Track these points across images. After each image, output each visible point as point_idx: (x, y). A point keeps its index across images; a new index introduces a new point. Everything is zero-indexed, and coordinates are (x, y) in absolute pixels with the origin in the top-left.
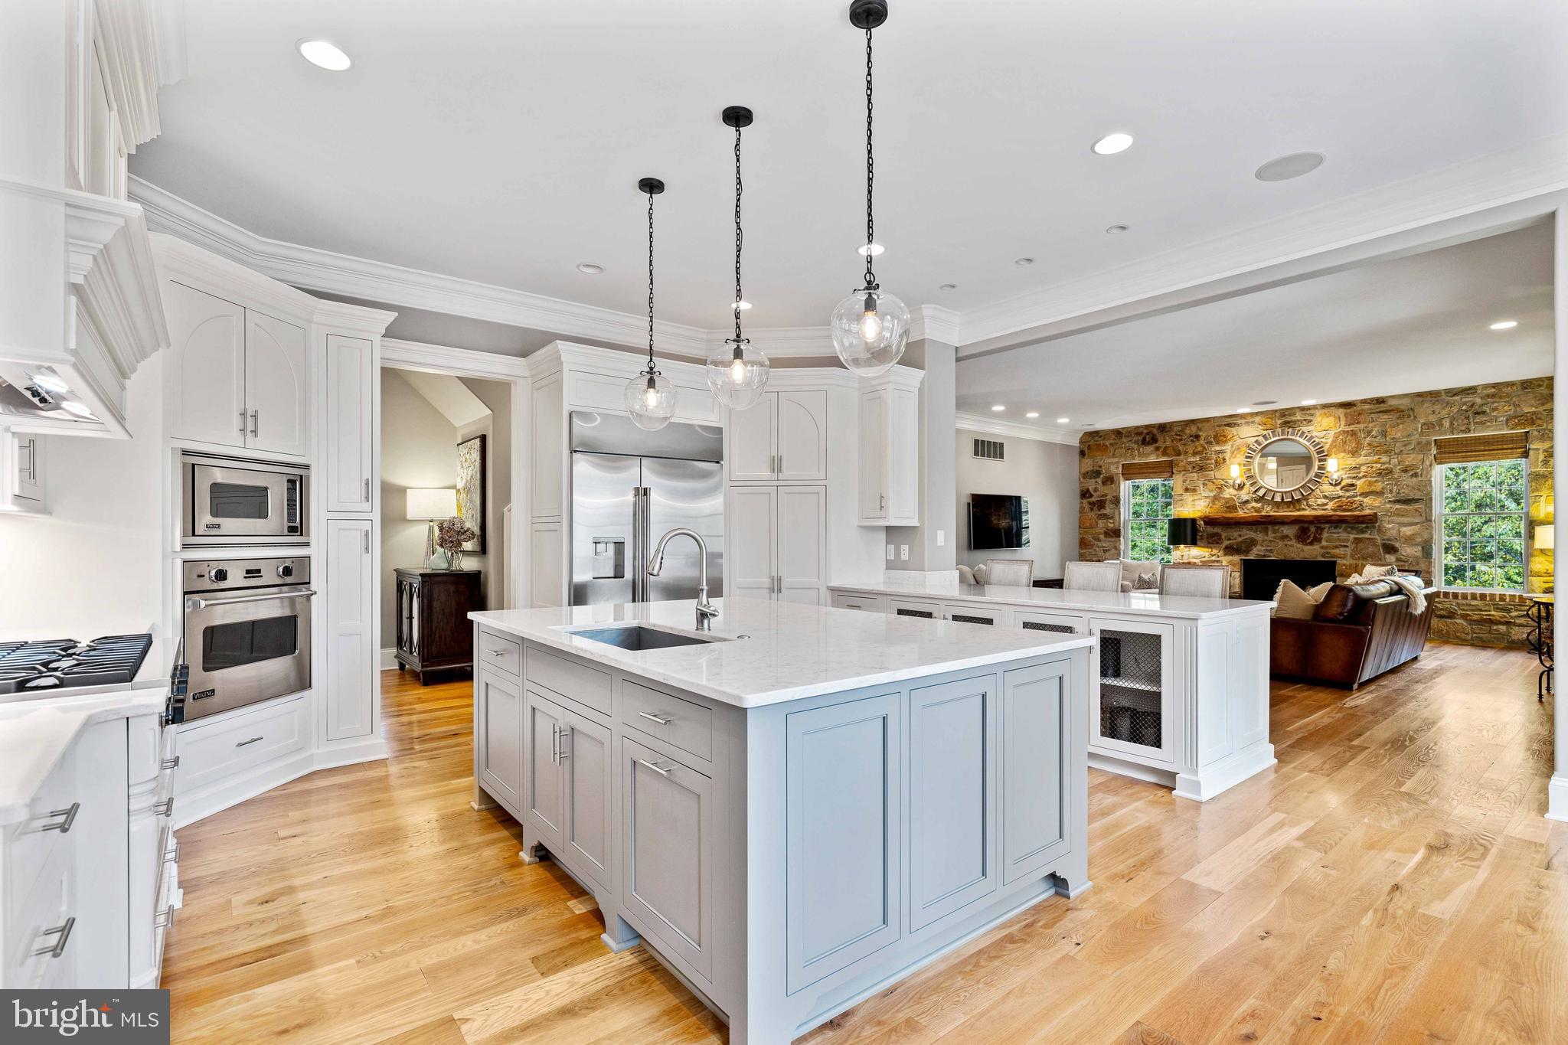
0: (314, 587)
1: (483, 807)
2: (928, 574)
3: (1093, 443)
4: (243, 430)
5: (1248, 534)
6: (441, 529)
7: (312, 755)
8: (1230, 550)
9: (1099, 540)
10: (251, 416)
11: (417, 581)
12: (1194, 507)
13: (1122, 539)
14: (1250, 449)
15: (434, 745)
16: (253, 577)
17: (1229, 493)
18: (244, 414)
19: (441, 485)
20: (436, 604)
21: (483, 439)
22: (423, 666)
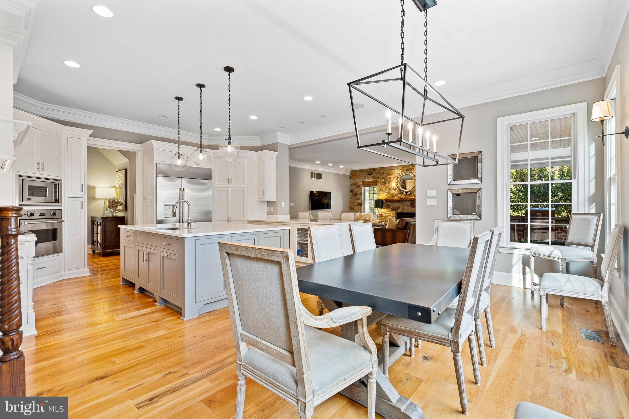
0: (63, 219)
1: (124, 284)
2: (279, 216)
3: (354, 174)
4: (39, 169)
5: (398, 204)
6: (109, 201)
7: (63, 274)
8: (393, 210)
9: (356, 207)
10: (41, 164)
11: (100, 220)
12: (383, 196)
13: (362, 206)
14: (398, 177)
15: (107, 272)
16: (42, 215)
17: (392, 191)
18: (39, 164)
19: (111, 186)
20: (108, 229)
21: (126, 170)
22: (102, 250)
